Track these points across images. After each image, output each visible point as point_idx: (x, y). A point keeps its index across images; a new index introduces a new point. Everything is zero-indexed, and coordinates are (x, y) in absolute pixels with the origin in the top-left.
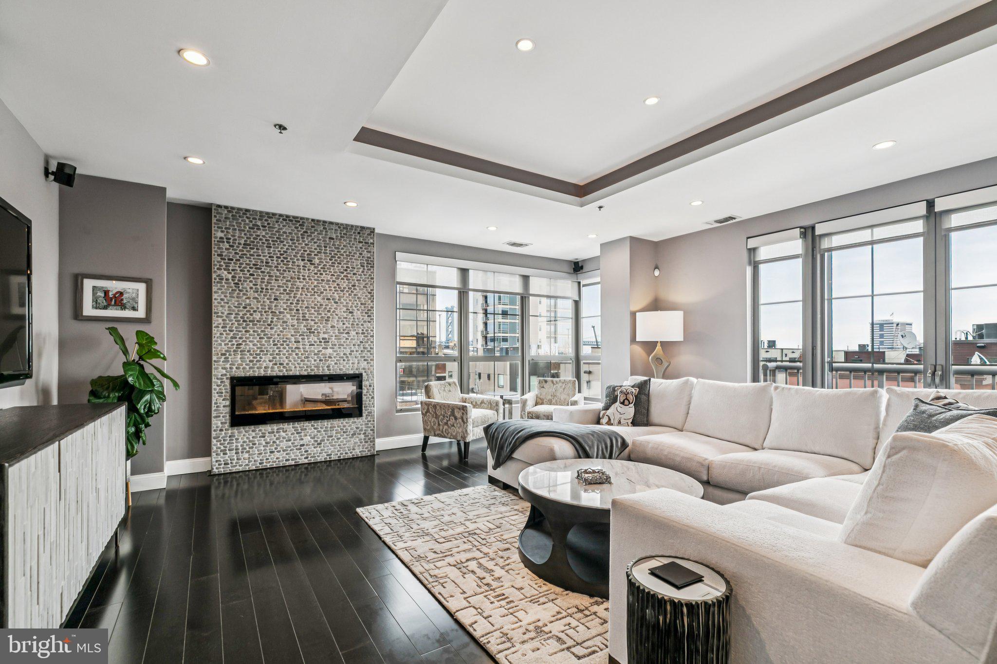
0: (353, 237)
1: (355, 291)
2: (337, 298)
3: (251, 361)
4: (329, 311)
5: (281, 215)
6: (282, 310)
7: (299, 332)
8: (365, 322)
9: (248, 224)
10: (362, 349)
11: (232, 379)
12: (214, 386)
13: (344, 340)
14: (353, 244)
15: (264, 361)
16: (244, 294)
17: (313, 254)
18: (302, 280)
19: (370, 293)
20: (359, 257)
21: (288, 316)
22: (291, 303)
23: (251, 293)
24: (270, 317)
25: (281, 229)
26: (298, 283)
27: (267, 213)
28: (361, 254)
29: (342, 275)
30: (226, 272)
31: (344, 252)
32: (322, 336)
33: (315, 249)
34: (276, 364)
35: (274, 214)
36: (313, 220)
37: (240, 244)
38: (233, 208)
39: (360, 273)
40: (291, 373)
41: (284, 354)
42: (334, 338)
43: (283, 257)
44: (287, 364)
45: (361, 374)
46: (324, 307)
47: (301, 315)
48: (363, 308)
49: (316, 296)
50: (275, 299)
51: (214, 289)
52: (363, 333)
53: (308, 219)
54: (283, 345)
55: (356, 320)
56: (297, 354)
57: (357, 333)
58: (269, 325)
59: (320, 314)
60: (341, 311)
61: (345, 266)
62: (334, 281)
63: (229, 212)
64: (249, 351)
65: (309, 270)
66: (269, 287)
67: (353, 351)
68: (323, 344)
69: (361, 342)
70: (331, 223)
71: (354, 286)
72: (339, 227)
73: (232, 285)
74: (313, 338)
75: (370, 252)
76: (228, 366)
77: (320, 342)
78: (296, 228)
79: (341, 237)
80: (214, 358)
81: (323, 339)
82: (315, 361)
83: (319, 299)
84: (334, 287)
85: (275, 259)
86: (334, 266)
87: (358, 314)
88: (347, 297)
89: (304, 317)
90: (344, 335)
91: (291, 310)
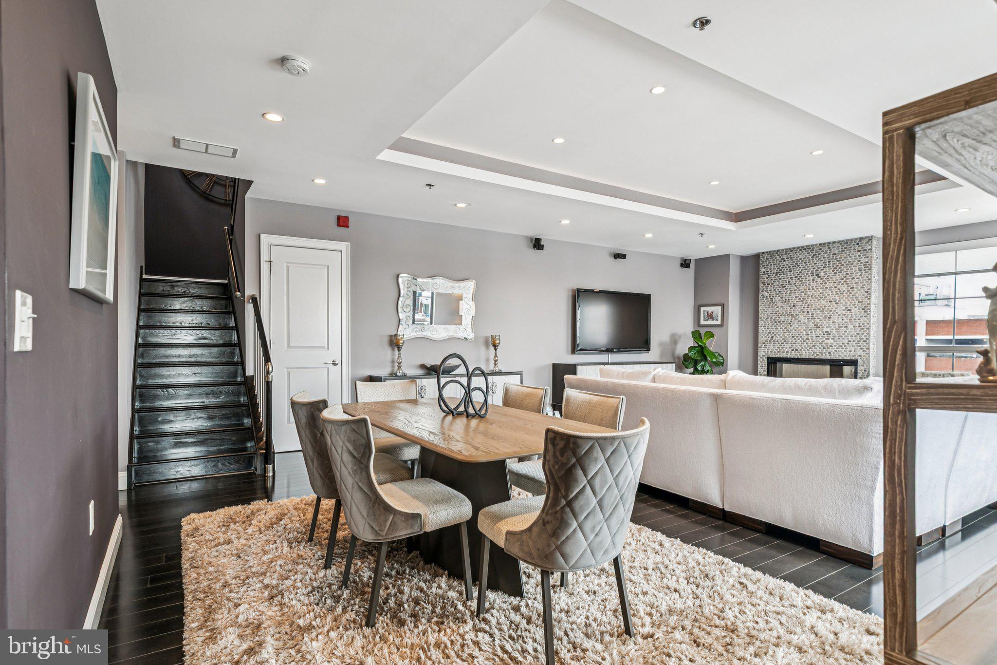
0: (853, 248)
1: (853, 293)
2: (838, 300)
3: (779, 348)
4: (831, 311)
5: (798, 248)
6: (798, 313)
7: (808, 328)
8: (862, 317)
9: (778, 259)
10: (859, 339)
11: (768, 358)
12: (759, 363)
13: (843, 332)
14: (853, 254)
15: (786, 348)
16: (775, 305)
17: (820, 269)
18: (811, 290)
19: (867, 292)
20: (857, 264)
21: (802, 317)
22: (804, 308)
23: (779, 304)
24: (790, 318)
25: (798, 257)
26: (809, 293)
27: (790, 249)
28: (859, 261)
29: (842, 281)
30: (766, 293)
31: (845, 262)
32: (825, 330)
33: (822, 265)
34: (793, 350)
35: (794, 248)
36: (820, 244)
37: (773, 273)
38: (770, 252)
39: (858, 276)
40: (803, 357)
41: (799, 343)
42: (834, 331)
43: (799, 276)
44: (801, 350)
45: (857, 360)
46: (827, 308)
47: (810, 315)
48: (860, 306)
49: (821, 300)
50: (794, 306)
51: (760, 304)
52: (859, 327)
53: (816, 245)
54: (797, 337)
55: (854, 316)
56: (807, 343)
57: (854, 327)
58: (790, 324)
59: (824, 314)
60: (841, 310)
61: (845, 273)
62: (835, 287)
63: (768, 255)
64: (777, 341)
65: (816, 282)
66: (790, 298)
67: (850, 341)
68: (826, 336)
69: (858, 334)
70: (834, 242)
71: (852, 288)
72: (841, 244)
73: (769, 300)
74: (819, 332)
75: (868, 257)
76: (766, 350)
77: (824, 334)
78: (808, 253)
79: (842, 251)
80: (759, 345)
81: (826, 332)
82: (820, 348)
83: (823, 302)
84: (836, 292)
85: (794, 278)
86: (835, 275)
87: (855, 311)
88: (846, 298)
89: (812, 316)
90: (844, 328)
91: (803, 312)
